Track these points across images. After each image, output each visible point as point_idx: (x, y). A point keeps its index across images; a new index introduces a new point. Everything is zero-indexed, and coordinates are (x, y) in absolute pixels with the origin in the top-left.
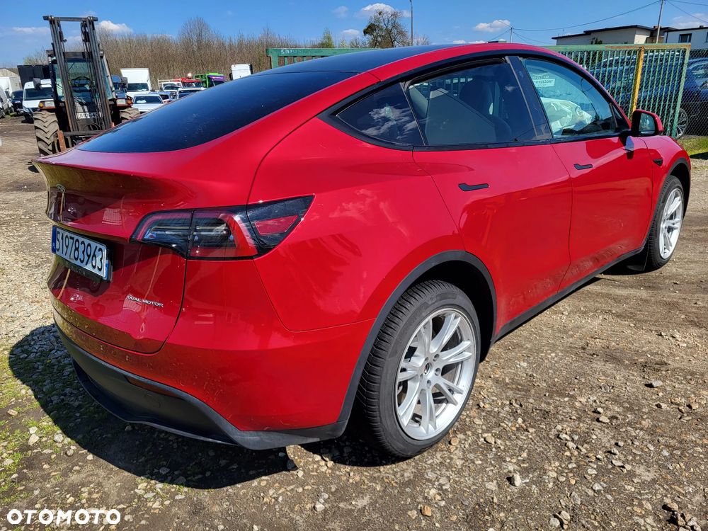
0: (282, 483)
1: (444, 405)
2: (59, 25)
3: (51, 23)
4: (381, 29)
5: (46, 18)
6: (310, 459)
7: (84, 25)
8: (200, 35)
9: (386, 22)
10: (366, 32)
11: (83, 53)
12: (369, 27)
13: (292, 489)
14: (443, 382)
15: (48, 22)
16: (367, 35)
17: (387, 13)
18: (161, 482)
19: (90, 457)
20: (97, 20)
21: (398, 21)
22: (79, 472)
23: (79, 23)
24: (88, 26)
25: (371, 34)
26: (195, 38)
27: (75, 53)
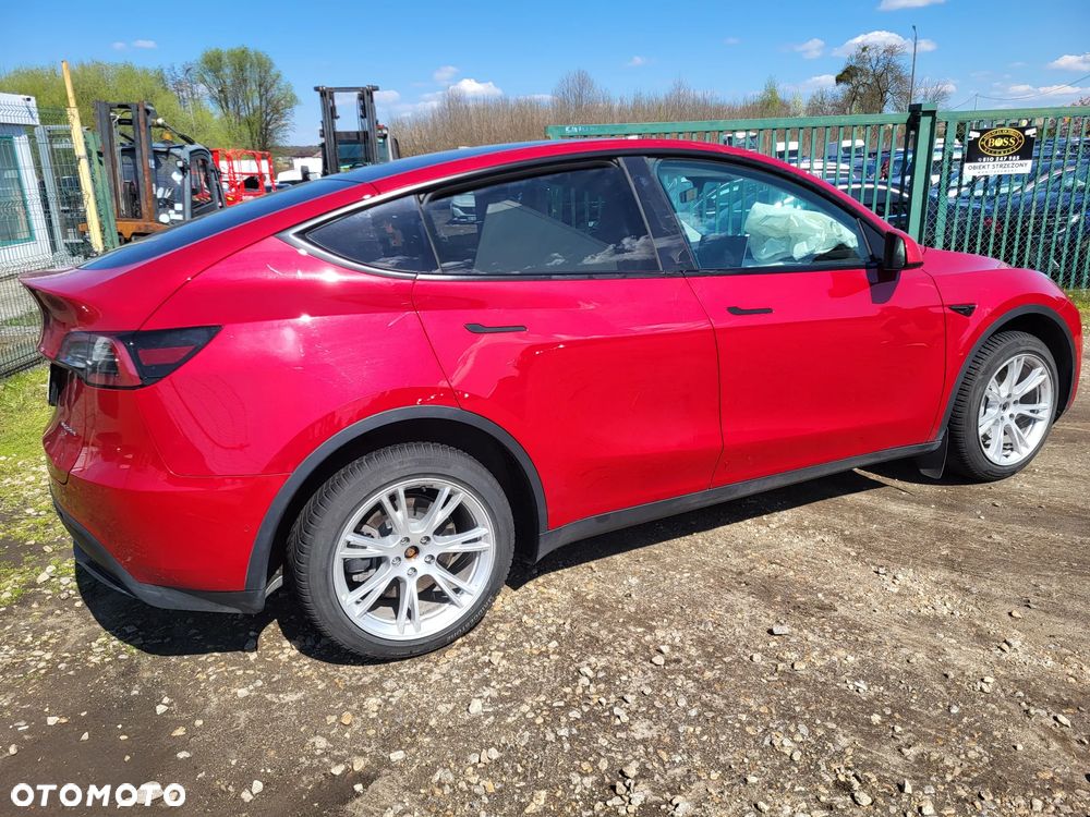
0: (228, 662)
1: (447, 605)
2: (332, 98)
3: (322, 95)
4: (867, 75)
5: (317, 89)
6: (277, 644)
7: (361, 98)
8: (580, 96)
9: (874, 63)
10: (839, 80)
11: (358, 133)
12: (846, 71)
13: (233, 671)
14: (440, 576)
15: (318, 94)
16: (842, 85)
17: (876, 47)
18: (120, 639)
19: (79, 604)
20: (376, 89)
21: (896, 60)
22: (58, 616)
23: (356, 94)
24: (366, 97)
25: (848, 83)
26: (572, 100)
27: (347, 134)
